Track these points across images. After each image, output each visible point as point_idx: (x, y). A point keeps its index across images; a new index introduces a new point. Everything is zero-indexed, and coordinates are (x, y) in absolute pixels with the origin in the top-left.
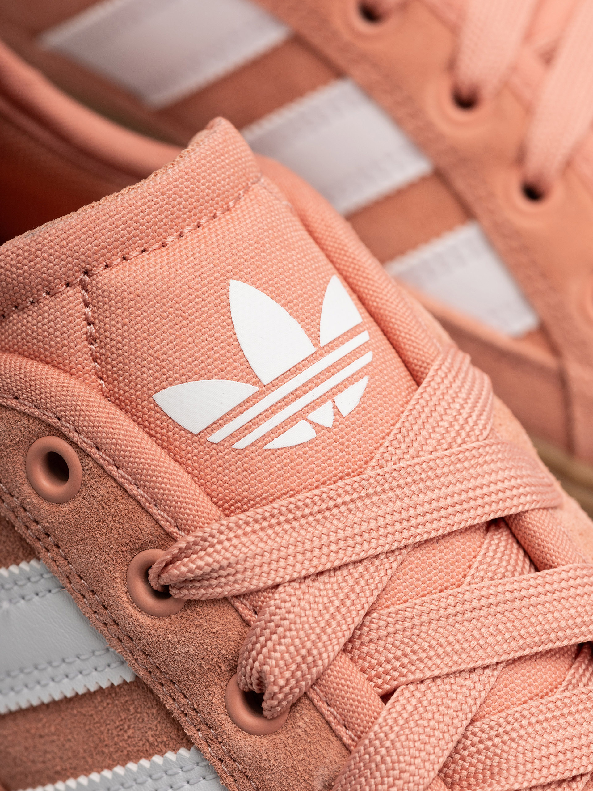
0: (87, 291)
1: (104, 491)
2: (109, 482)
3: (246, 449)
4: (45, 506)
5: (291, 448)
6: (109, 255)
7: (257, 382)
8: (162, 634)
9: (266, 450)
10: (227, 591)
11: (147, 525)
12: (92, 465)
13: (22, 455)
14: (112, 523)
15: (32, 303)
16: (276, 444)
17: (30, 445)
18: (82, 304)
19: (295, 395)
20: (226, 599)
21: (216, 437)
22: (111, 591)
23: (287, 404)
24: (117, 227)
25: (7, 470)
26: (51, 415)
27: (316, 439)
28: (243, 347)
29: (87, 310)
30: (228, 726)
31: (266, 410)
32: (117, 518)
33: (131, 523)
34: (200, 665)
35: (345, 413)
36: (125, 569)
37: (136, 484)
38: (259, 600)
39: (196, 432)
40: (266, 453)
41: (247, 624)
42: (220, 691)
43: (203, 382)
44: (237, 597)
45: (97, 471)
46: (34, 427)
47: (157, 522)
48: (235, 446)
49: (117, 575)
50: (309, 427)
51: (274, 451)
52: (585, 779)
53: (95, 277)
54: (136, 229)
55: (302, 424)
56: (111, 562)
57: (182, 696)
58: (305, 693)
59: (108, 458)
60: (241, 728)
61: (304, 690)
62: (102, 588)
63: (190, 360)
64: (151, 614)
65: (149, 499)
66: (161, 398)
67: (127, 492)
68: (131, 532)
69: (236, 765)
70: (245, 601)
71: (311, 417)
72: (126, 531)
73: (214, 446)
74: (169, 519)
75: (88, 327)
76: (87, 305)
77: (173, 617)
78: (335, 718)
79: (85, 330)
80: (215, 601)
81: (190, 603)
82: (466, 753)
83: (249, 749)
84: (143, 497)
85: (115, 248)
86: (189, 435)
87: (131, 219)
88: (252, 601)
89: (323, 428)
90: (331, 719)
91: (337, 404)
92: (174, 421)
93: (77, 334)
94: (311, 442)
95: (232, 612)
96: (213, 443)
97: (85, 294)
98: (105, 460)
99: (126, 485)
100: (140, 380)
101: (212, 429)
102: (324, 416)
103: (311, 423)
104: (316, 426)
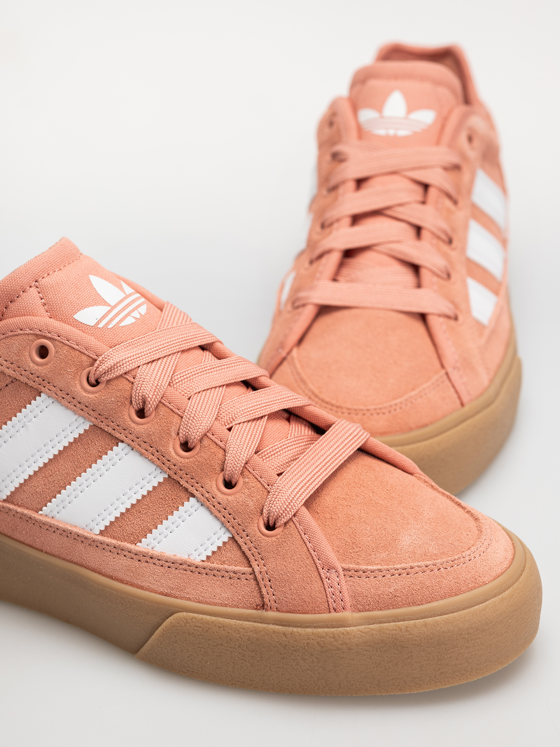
0: (38, 288)
1: (65, 351)
2: (66, 347)
3: (112, 328)
4: (40, 368)
5: (128, 325)
6: (43, 273)
7: (110, 305)
8: (99, 398)
9: (120, 327)
10: (122, 371)
11: (84, 358)
12: (57, 343)
13: (27, 352)
14: (71, 362)
15: (17, 297)
16: (122, 324)
17: (30, 347)
18: (37, 293)
19: (124, 309)
20: (121, 376)
21: (100, 326)
22: (75, 389)
23: (122, 312)
24: (44, 263)
25: (22, 360)
26: (37, 330)
27: (136, 322)
28: (101, 295)
29: (40, 295)
30: (133, 425)
31: (116, 314)
32: (72, 360)
33: (78, 360)
34: (117, 405)
35: (143, 314)
36: (79, 379)
37: (77, 345)
38: (133, 373)
39: (93, 325)
40: (120, 328)
41: (133, 383)
42: (126, 413)
43: (91, 308)
44: (125, 373)
45: (61, 345)
46: (31, 338)
47: (88, 356)
48: (109, 327)
49: (76, 382)
50: (133, 318)
51: (122, 327)
52: (266, 417)
53: (40, 282)
54: (50, 264)
55: (129, 317)
56: (73, 378)
57: (112, 422)
58: (160, 401)
59: (64, 338)
60: (138, 424)
61: (159, 400)
62: (71, 390)
63: (84, 301)
64: (93, 393)
65: (84, 348)
66: (76, 316)
67: (74, 348)
68: (79, 363)
69: (139, 439)
70: (129, 375)
71: (132, 315)
72: (77, 364)
73: (101, 329)
74: (93, 353)
75: (42, 300)
76: (39, 293)
77: (102, 391)
78: (174, 407)
79: (40, 301)
80: (117, 378)
81: (108, 381)
82: (222, 416)
83: (143, 430)
84: (81, 348)
85: (44, 271)
86: (91, 327)
87: (48, 260)
88: (131, 374)
89: (137, 318)
90: (172, 407)
91: (139, 311)
92: (84, 324)
93: (38, 303)
94: (134, 323)
95: (125, 380)
96: (100, 328)
97: (38, 289)
98: (63, 339)
99: (74, 346)
100: (67, 312)
101: (98, 323)
102: (136, 314)
103: (132, 317)
104: (134, 318)
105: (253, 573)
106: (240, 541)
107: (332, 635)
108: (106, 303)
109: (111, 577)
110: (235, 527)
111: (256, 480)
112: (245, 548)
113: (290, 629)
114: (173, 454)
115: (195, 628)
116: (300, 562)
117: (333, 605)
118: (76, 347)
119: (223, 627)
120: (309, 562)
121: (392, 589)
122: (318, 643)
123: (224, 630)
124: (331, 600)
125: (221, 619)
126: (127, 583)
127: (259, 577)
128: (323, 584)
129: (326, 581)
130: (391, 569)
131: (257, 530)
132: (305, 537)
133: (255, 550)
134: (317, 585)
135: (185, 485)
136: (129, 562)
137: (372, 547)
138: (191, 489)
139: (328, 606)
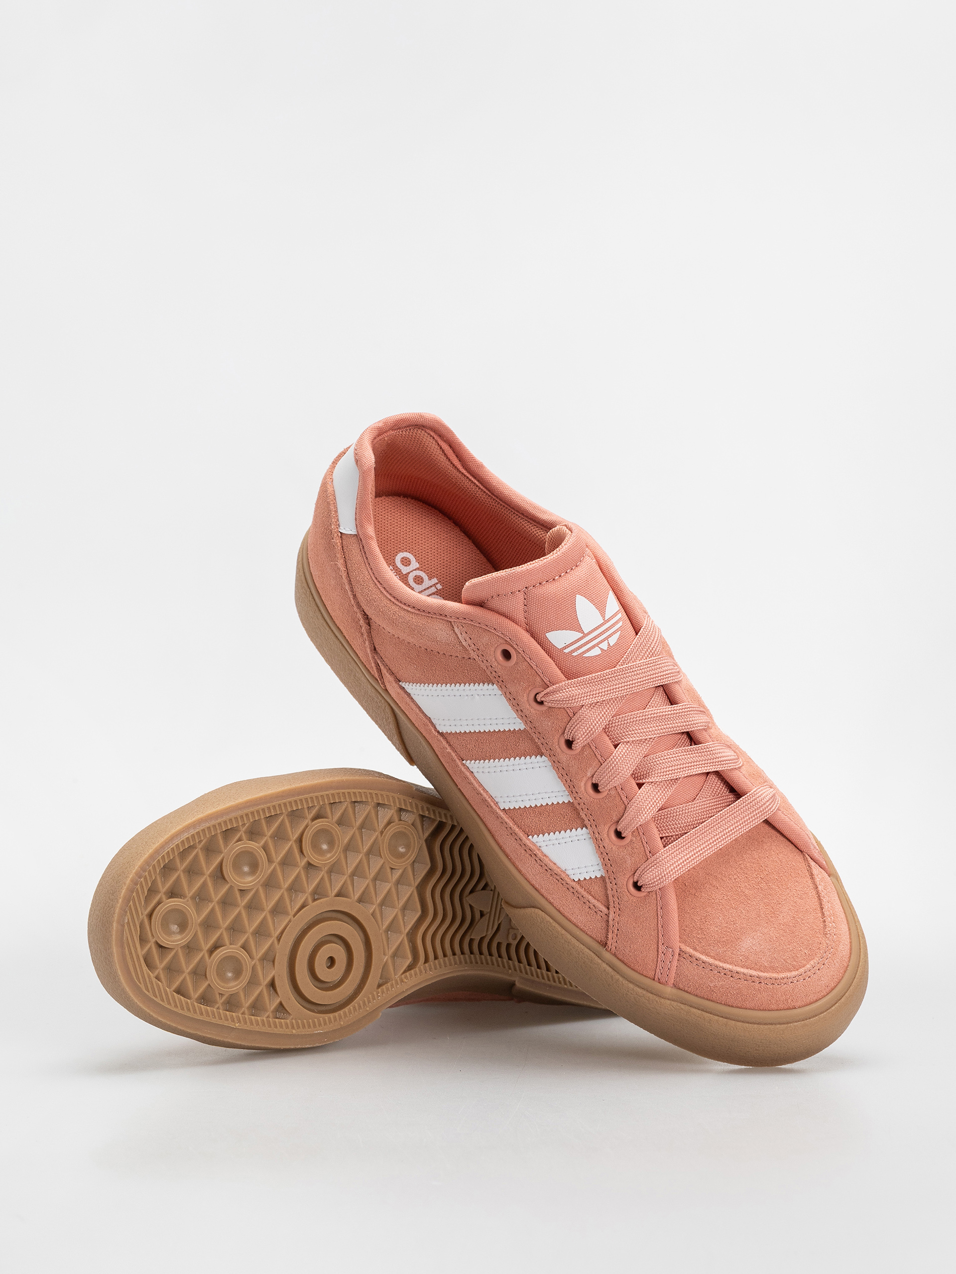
0: (525, 594)
1: (523, 666)
2: (526, 664)
4: (500, 667)
5: (592, 657)
6: (535, 582)
7: (583, 632)
8: (539, 716)
10: (565, 706)
11: (539, 680)
12: (520, 656)
13: (494, 649)
14: (526, 677)
16: (587, 655)
17: (498, 646)
19: (595, 638)
20: (564, 709)
21: (566, 651)
22: (522, 700)
23: (592, 641)
25: (487, 653)
26: (507, 637)
27: (601, 654)
28: (579, 619)
29: (525, 601)
30: (559, 749)
31: (585, 643)
32: (528, 675)
33: (533, 678)
34: (551, 728)
35: (611, 645)
36: (528, 692)
38: (576, 710)
39: (559, 648)
40: (583, 658)
41: (571, 719)
42: (557, 738)
43: (563, 631)
44: (568, 709)
45: (523, 659)
46: (500, 640)
47: (542, 679)
48: (573, 655)
49: (525, 693)
50: (599, 650)
54: (545, 574)
55: (597, 648)
56: (523, 690)
57: (543, 739)
58: (588, 744)
59: (526, 655)
60: (563, 751)
61: (588, 742)
62: (518, 698)
63: (560, 623)
64: (535, 708)
65: (541, 671)
66: (548, 636)
67: (533, 668)
69: (559, 764)
70: (571, 710)
71: (600, 645)
72: (531, 680)
73: (565, 654)
74: (547, 679)
75: (525, 607)
77: (543, 712)
79: (523, 608)
81: (551, 708)
83: (566, 759)
84: (539, 671)
85: (537, 580)
86: (557, 649)
87: (544, 570)
88: (573, 710)
89: (604, 650)
90: (597, 754)
91: (609, 641)
93: (520, 609)
94: (599, 655)
99: (533, 666)
100: (541, 628)
101: (565, 648)
102: (604, 646)
103: (600, 648)
104: (601, 649)
105: (607, 915)
106: (609, 885)
107: (647, 998)
108: (579, 629)
109: (500, 847)
110: (609, 873)
111: (641, 843)
112: (609, 892)
113: (618, 976)
114: (583, 788)
115: (547, 930)
116: (647, 930)
117: (658, 975)
118: (535, 667)
119: (569, 942)
120: (654, 933)
121: (713, 984)
122: (634, 998)
123: (568, 945)
124: (658, 971)
125: (569, 936)
126: (510, 860)
127: (611, 923)
128: (658, 957)
129: (661, 955)
130: (720, 967)
131: (625, 884)
132: (660, 912)
133: (617, 899)
134: (652, 954)
135: (583, 816)
136: (517, 846)
137: (715, 938)
138: (587, 822)
139: (655, 975)
